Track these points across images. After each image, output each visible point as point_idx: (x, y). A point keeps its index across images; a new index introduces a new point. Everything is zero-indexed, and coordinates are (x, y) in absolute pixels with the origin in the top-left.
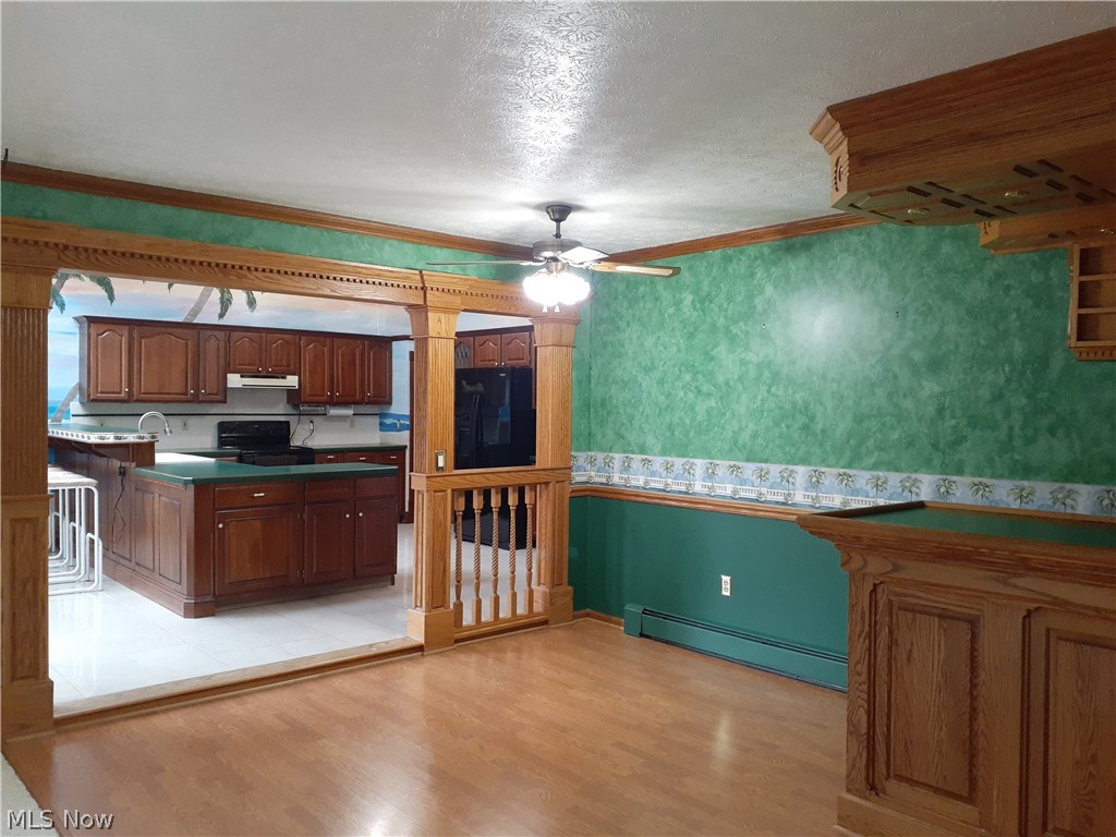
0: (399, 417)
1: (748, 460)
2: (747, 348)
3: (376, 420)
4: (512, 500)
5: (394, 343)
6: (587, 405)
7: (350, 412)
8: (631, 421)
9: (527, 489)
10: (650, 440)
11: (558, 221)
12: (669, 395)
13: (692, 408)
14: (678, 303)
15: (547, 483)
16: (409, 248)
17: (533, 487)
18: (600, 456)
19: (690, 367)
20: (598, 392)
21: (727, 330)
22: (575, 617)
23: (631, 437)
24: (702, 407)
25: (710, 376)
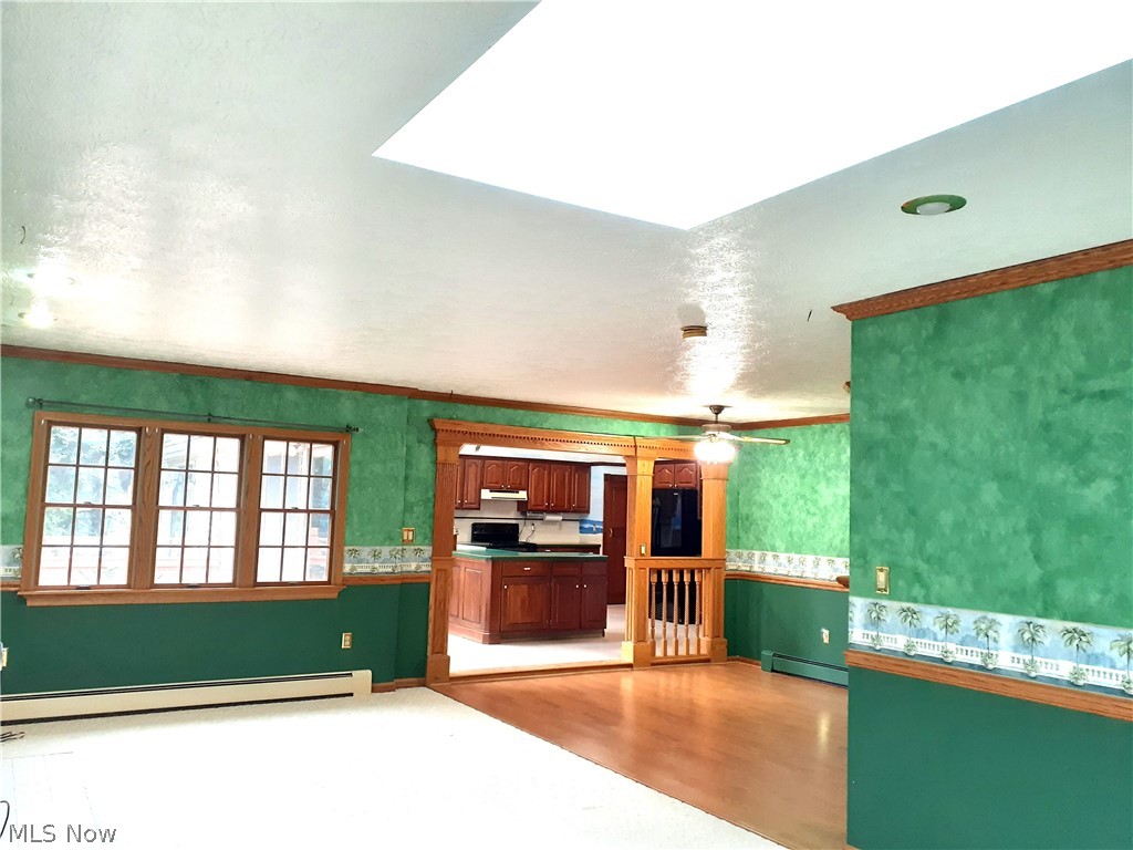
0: (594, 523)
1: (838, 556)
2: (837, 486)
3: (577, 524)
4: (687, 578)
5: (593, 468)
6: (737, 518)
7: (560, 518)
8: (765, 530)
9: (696, 572)
10: (778, 543)
11: (717, 414)
12: (789, 514)
13: (804, 523)
14: (795, 456)
15: (709, 569)
16: (627, 423)
17: (700, 570)
18: (745, 553)
19: (803, 497)
20: (744, 510)
21: (825, 474)
22: (728, 660)
23: (765, 539)
24: (811, 521)
25: (815, 502)
